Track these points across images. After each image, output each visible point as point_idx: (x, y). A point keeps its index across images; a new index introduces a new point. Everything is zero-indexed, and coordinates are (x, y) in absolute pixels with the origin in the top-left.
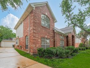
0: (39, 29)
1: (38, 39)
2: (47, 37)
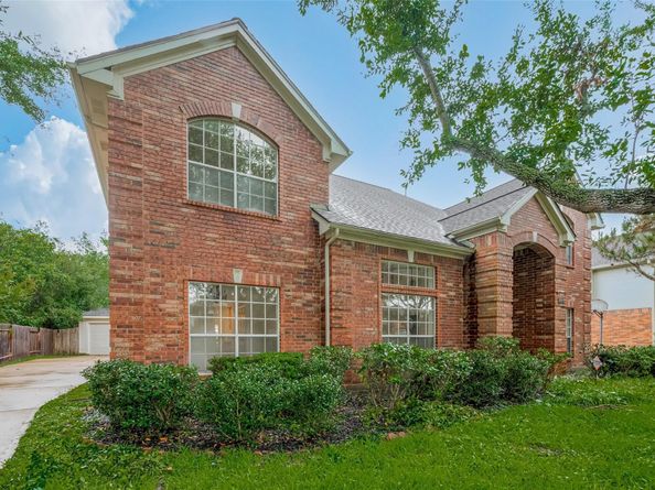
0: (169, 228)
1: (158, 297)
2: (245, 276)
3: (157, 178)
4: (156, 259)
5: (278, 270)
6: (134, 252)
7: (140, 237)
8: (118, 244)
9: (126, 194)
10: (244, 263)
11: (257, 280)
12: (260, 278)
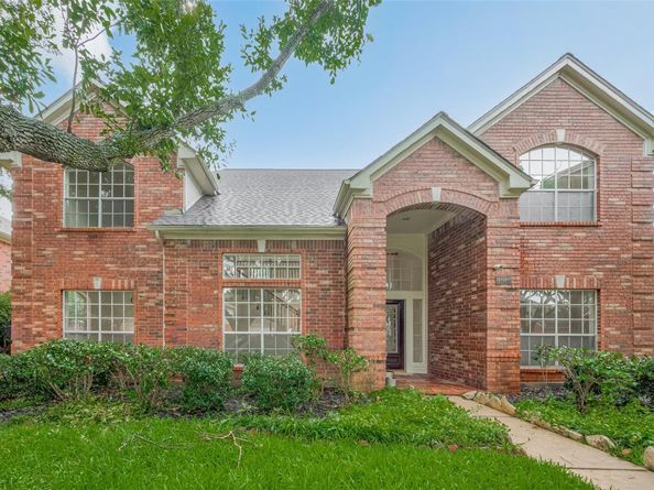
1: (41, 304)
2: (104, 282)
3: (41, 216)
4: (40, 276)
5: (132, 275)
6: (26, 272)
7: (29, 261)
8: (16, 268)
9: (21, 231)
10: (103, 272)
11: (113, 285)
12: (116, 283)
